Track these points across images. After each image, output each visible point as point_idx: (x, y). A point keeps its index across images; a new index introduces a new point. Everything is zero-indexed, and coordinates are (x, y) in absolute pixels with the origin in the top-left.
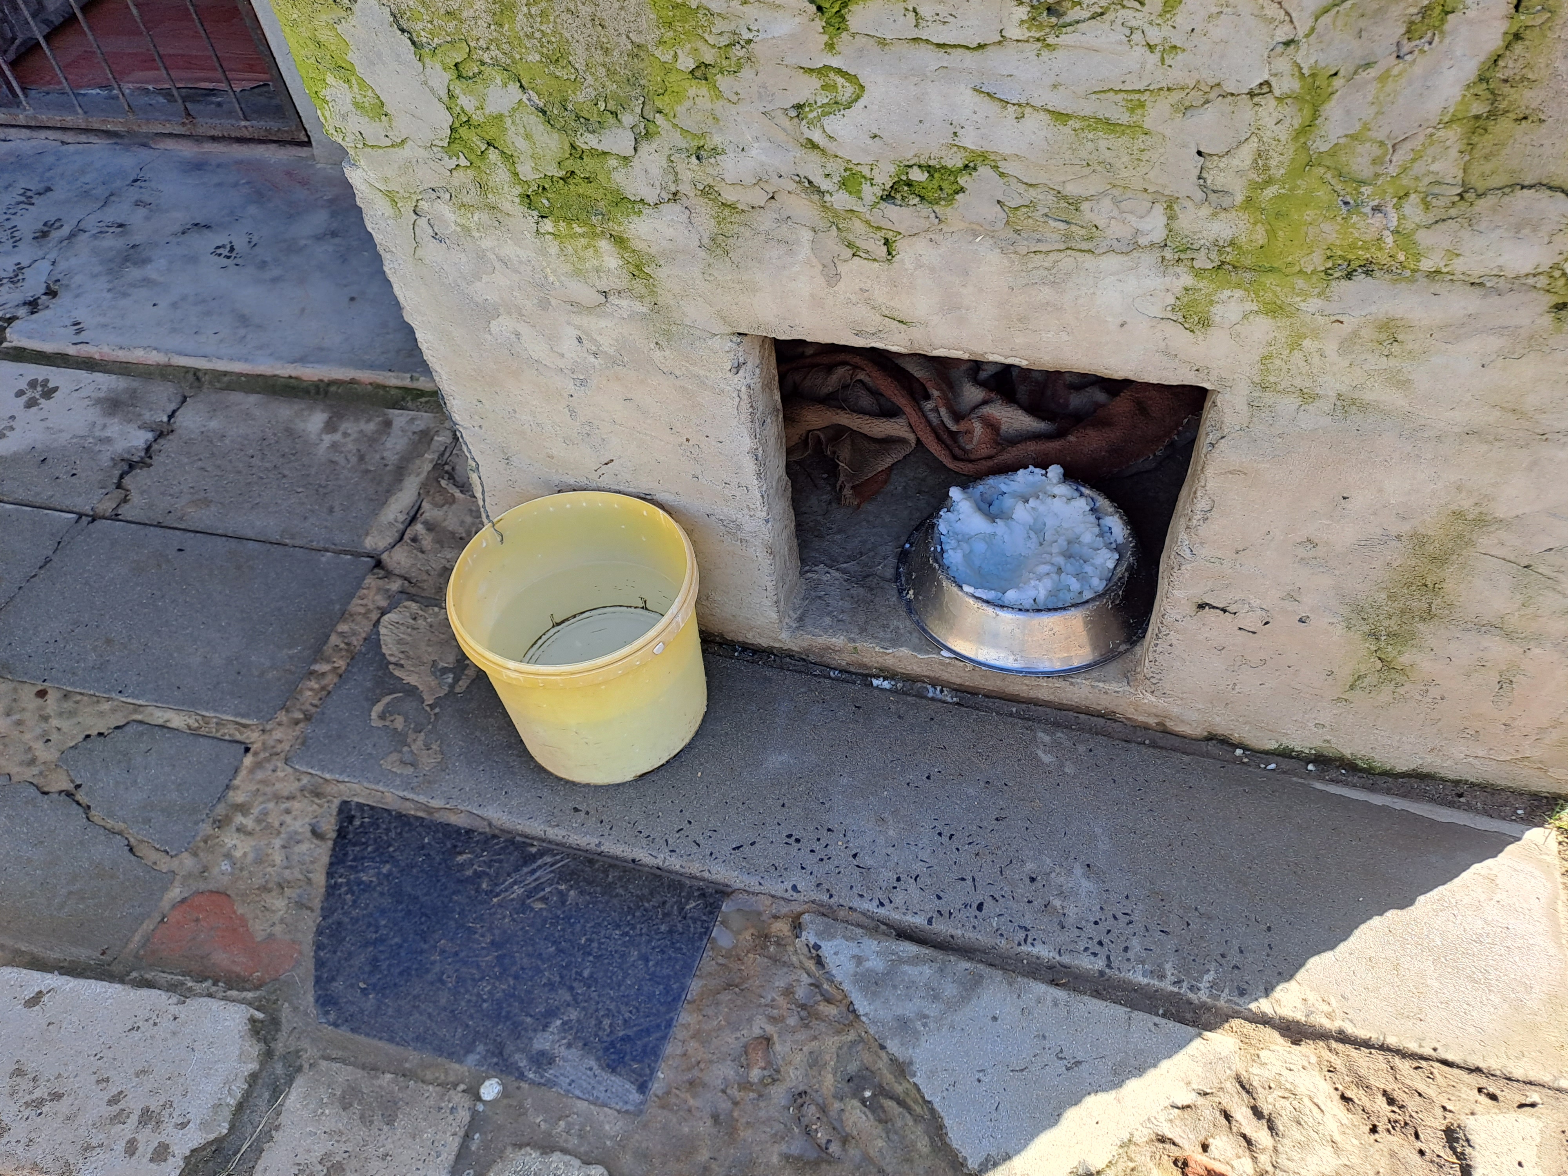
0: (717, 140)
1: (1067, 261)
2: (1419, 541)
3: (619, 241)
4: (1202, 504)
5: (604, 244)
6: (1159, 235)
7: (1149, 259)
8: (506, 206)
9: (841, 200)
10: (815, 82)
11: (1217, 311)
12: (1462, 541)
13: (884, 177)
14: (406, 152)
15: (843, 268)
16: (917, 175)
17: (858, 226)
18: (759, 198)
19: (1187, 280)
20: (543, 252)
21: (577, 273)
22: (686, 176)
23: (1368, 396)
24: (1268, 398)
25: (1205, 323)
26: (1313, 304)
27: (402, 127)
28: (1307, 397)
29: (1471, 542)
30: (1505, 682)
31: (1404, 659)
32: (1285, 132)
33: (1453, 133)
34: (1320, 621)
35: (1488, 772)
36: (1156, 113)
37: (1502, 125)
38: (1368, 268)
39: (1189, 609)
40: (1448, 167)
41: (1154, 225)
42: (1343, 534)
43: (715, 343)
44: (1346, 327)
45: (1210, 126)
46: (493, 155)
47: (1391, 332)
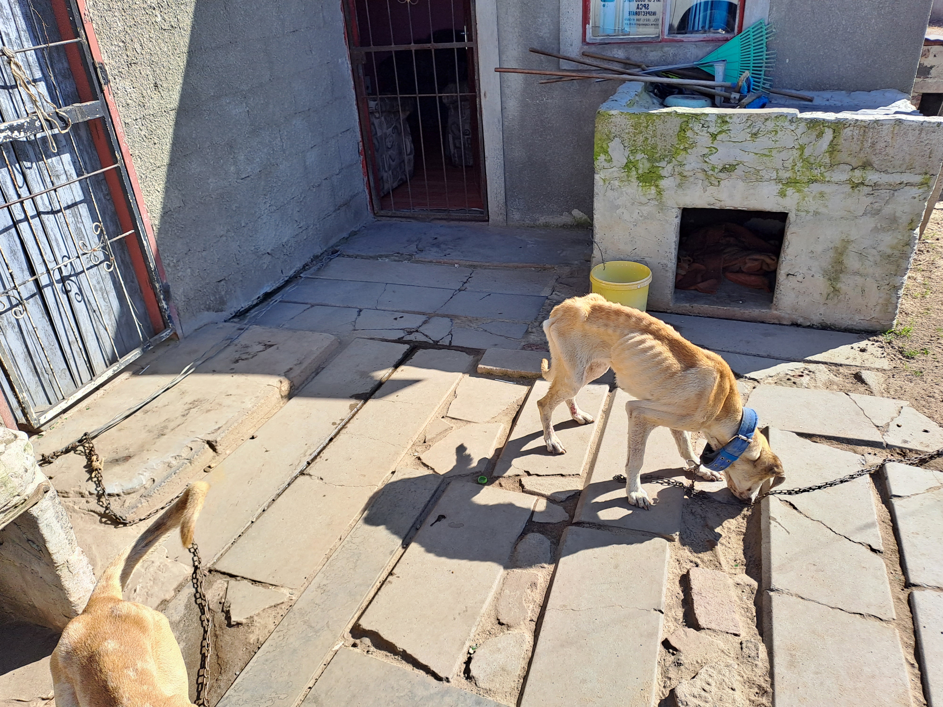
0: (685, 162)
1: (757, 183)
2: (836, 248)
3: (657, 186)
4: (787, 243)
5: (653, 187)
6: (775, 177)
7: (773, 182)
9: (711, 172)
10: (708, 150)
11: (787, 193)
12: (845, 248)
13: (720, 167)
14: (613, 169)
15: (708, 188)
16: (727, 166)
17: (713, 178)
18: (692, 174)
19: (781, 186)
20: (638, 190)
22: (677, 170)
23: (820, 211)
24: (800, 213)
25: (785, 196)
26: (806, 189)
27: (615, 163)
28: (807, 212)
29: (847, 248)
30: (863, 291)
31: (838, 286)
32: (797, 155)
33: (827, 154)
34: (817, 276)
35: (865, 325)
36: (774, 152)
37: (835, 153)
38: (816, 181)
39: (785, 277)
40: (827, 160)
41: (774, 175)
42: (819, 249)
43: (673, 210)
44: (813, 194)
45: (784, 155)
46: (633, 169)
47: (822, 195)
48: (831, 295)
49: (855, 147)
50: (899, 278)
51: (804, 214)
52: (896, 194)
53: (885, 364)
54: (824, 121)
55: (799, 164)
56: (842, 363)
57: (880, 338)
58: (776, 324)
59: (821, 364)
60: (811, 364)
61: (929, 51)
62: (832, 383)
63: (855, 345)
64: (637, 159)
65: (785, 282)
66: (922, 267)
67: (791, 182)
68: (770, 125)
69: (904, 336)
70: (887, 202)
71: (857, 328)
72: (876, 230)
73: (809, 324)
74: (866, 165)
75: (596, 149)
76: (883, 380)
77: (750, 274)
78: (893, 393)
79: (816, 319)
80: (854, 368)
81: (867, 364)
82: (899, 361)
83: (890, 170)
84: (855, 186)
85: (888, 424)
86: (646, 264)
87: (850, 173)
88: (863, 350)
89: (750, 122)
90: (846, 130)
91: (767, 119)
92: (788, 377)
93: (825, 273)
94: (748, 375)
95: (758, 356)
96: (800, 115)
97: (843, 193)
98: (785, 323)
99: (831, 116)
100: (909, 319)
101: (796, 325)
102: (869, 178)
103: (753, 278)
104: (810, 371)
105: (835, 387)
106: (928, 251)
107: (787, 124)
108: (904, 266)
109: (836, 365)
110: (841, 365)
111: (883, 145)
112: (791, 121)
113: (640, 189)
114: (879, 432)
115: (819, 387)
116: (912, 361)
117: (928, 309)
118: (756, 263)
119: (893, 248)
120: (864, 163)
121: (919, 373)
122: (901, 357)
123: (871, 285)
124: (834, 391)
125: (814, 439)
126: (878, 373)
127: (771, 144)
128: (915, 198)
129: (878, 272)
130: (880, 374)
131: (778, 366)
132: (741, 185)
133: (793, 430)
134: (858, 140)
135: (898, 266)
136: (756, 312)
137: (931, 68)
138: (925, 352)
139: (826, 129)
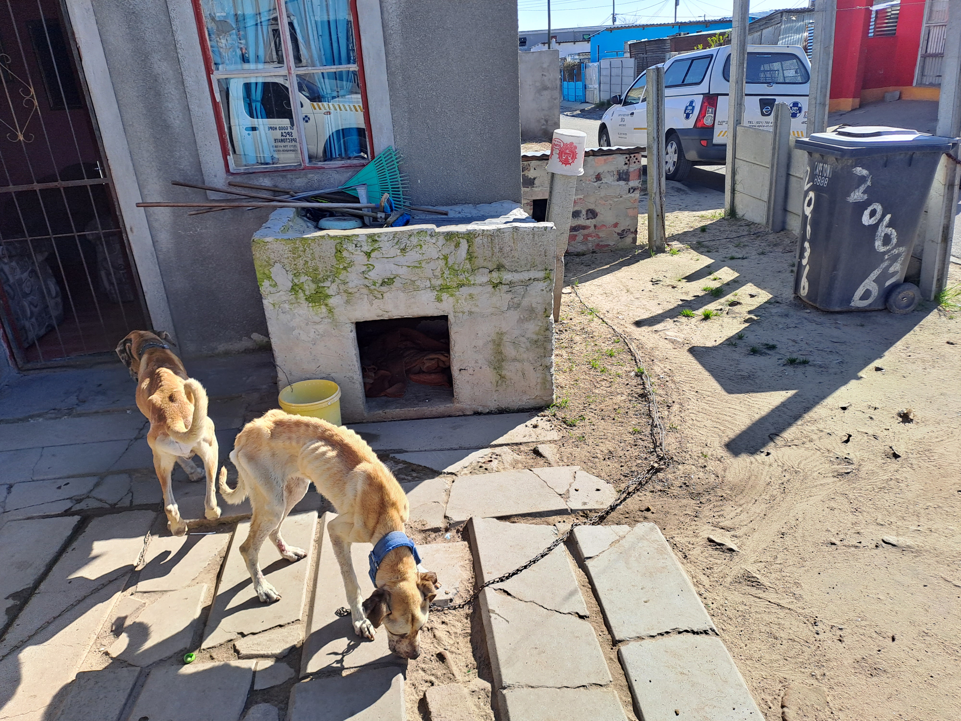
0: (348, 280)
1: (415, 293)
2: (494, 341)
3: (326, 305)
5: (323, 307)
6: (429, 285)
7: (429, 290)
8: (301, 302)
9: (373, 287)
10: (366, 267)
11: (443, 298)
12: (501, 339)
13: (380, 282)
14: (280, 293)
15: (374, 302)
16: (386, 280)
17: (376, 292)
18: (356, 290)
19: (436, 293)
20: (309, 311)
21: (316, 314)
22: (341, 288)
23: (473, 310)
24: (457, 314)
25: (441, 300)
26: (457, 293)
27: (280, 287)
28: (463, 313)
29: (502, 339)
30: (524, 374)
31: (503, 373)
32: (443, 264)
33: (467, 261)
34: (484, 367)
35: (532, 403)
36: (423, 264)
37: (473, 259)
38: (463, 285)
39: (458, 372)
40: (468, 266)
41: (428, 284)
42: (480, 343)
43: (347, 325)
44: (464, 297)
45: (432, 265)
46: (300, 291)
47: (471, 296)
48: (500, 382)
49: (488, 253)
50: (548, 358)
51: (461, 315)
52: (528, 288)
53: (555, 435)
54: (457, 234)
55: (447, 272)
56: (521, 441)
57: (547, 412)
58: (461, 416)
59: (504, 447)
60: (497, 448)
61: (529, 165)
62: (517, 462)
63: (528, 423)
64: (301, 281)
65: (460, 377)
66: (565, 345)
67: (444, 288)
68: (414, 240)
69: (564, 407)
70: (523, 297)
71: (527, 407)
72: (521, 321)
73: (488, 411)
74: (500, 268)
75: (259, 276)
76: (556, 450)
77: (430, 373)
78: (566, 461)
79: (493, 405)
80: (531, 444)
81: (541, 439)
82: (565, 431)
83: (519, 270)
84: (495, 286)
85: (568, 491)
86: (333, 380)
87: (489, 275)
88: (535, 427)
89: (396, 240)
90: (477, 240)
91: (410, 236)
92: (480, 464)
93: (490, 363)
94: (445, 471)
95: (451, 449)
96: (438, 230)
97: (487, 293)
98: (468, 413)
99: (462, 228)
100: (564, 391)
101: (477, 413)
102: (505, 277)
103: (433, 376)
104: (497, 455)
105: (520, 465)
106: (566, 330)
107: (428, 238)
108: (549, 347)
109: (517, 444)
110: (521, 444)
111: (508, 249)
112: (431, 236)
113: (311, 309)
114: (562, 499)
115: (507, 468)
116: (574, 428)
117: (576, 381)
118: (433, 362)
119: (537, 334)
120: (498, 266)
121: (582, 438)
122: (565, 426)
123: (528, 368)
124: (520, 470)
125: (512, 520)
126: (551, 445)
127: (418, 257)
128: (543, 290)
129: (531, 356)
130: (553, 445)
131: (470, 455)
132: (402, 295)
133: (494, 515)
134: (488, 246)
135: (545, 349)
136: (441, 408)
137: (534, 179)
138: (582, 418)
139: (461, 240)
